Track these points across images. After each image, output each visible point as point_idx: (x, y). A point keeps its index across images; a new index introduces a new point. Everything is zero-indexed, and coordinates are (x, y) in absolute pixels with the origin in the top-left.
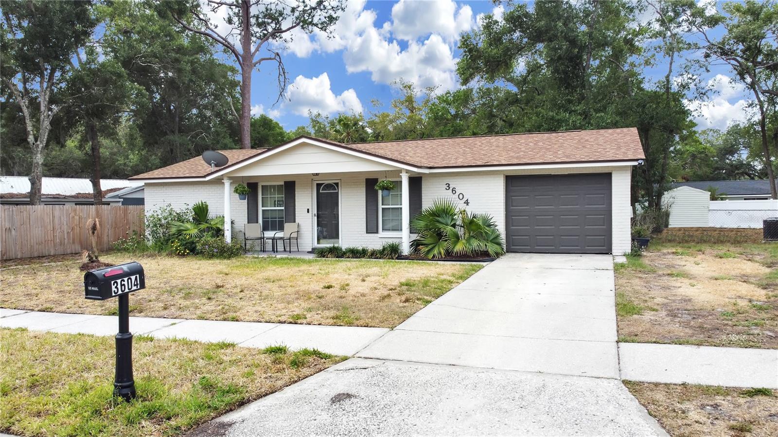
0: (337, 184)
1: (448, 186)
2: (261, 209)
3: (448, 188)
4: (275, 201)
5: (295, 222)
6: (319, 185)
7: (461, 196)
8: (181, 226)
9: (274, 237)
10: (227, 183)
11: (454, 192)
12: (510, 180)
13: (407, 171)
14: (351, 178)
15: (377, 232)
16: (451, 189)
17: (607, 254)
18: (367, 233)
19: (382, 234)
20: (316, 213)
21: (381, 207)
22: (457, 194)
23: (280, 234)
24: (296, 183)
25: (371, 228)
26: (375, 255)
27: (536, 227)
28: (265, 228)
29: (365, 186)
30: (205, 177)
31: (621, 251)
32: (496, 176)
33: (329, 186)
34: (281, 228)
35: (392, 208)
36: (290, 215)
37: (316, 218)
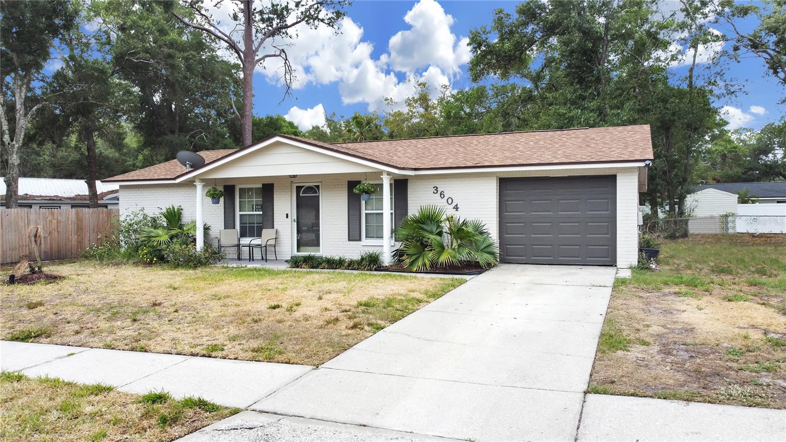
0: (318, 187)
1: (436, 190)
2: (238, 213)
3: (435, 192)
4: (253, 205)
5: (273, 228)
6: (299, 188)
7: (450, 201)
8: (151, 232)
9: (250, 244)
10: (199, 186)
11: (442, 196)
12: (504, 183)
13: (389, 174)
14: (332, 180)
15: (360, 240)
16: (439, 192)
17: (612, 266)
18: (349, 240)
19: (365, 241)
20: (295, 218)
21: (364, 212)
22: (446, 198)
23: (256, 241)
24: (275, 185)
25: (354, 236)
26: (352, 265)
27: (533, 236)
28: (243, 234)
29: (347, 189)
30: (175, 179)
31: (626, 263)
32: (488, 178)
33: (310, 189)
34: (259, 235)
35: (377, 214)
36: (267, 220)
37: (295, 223)
